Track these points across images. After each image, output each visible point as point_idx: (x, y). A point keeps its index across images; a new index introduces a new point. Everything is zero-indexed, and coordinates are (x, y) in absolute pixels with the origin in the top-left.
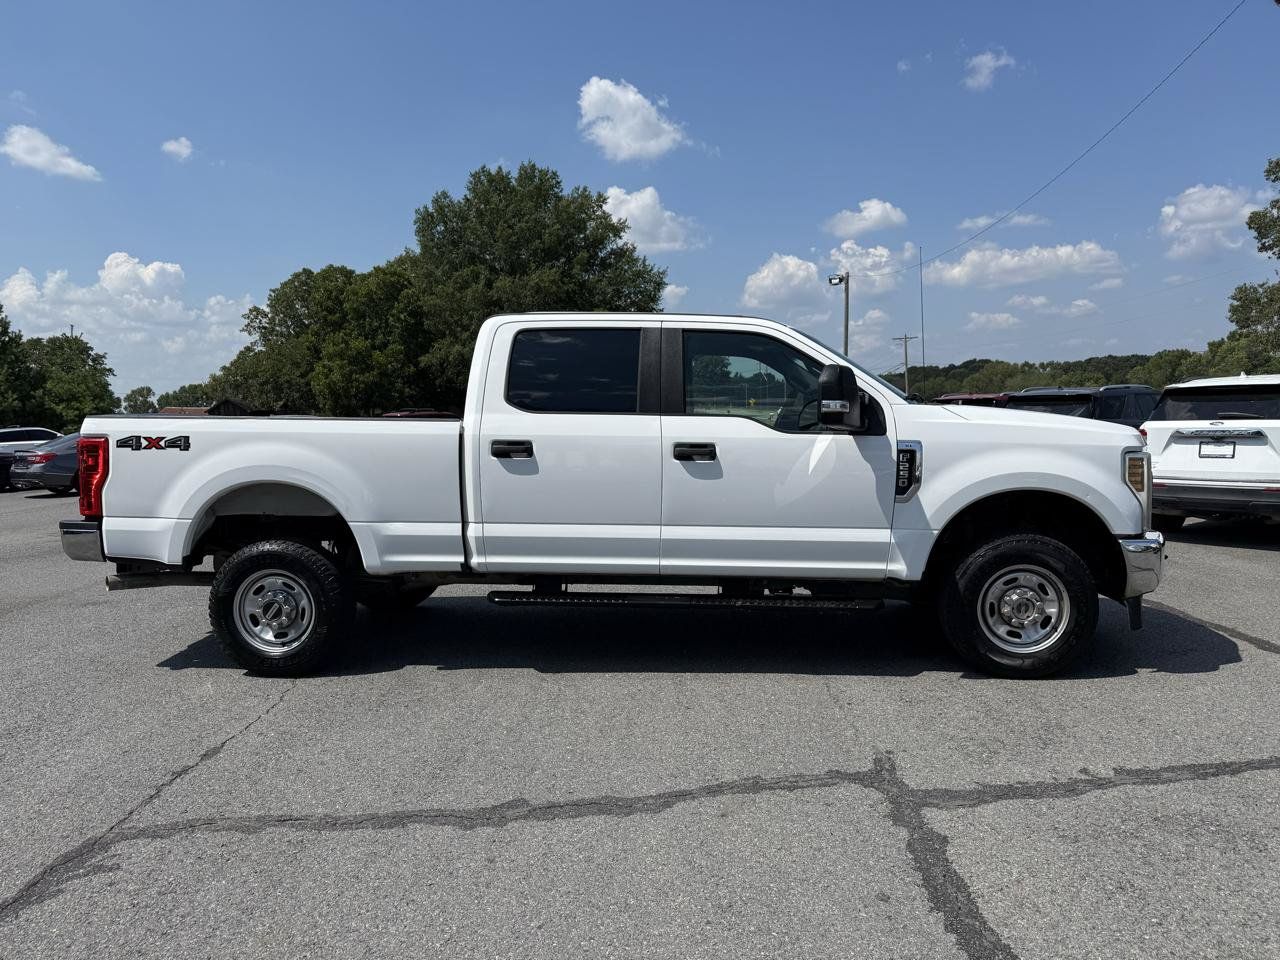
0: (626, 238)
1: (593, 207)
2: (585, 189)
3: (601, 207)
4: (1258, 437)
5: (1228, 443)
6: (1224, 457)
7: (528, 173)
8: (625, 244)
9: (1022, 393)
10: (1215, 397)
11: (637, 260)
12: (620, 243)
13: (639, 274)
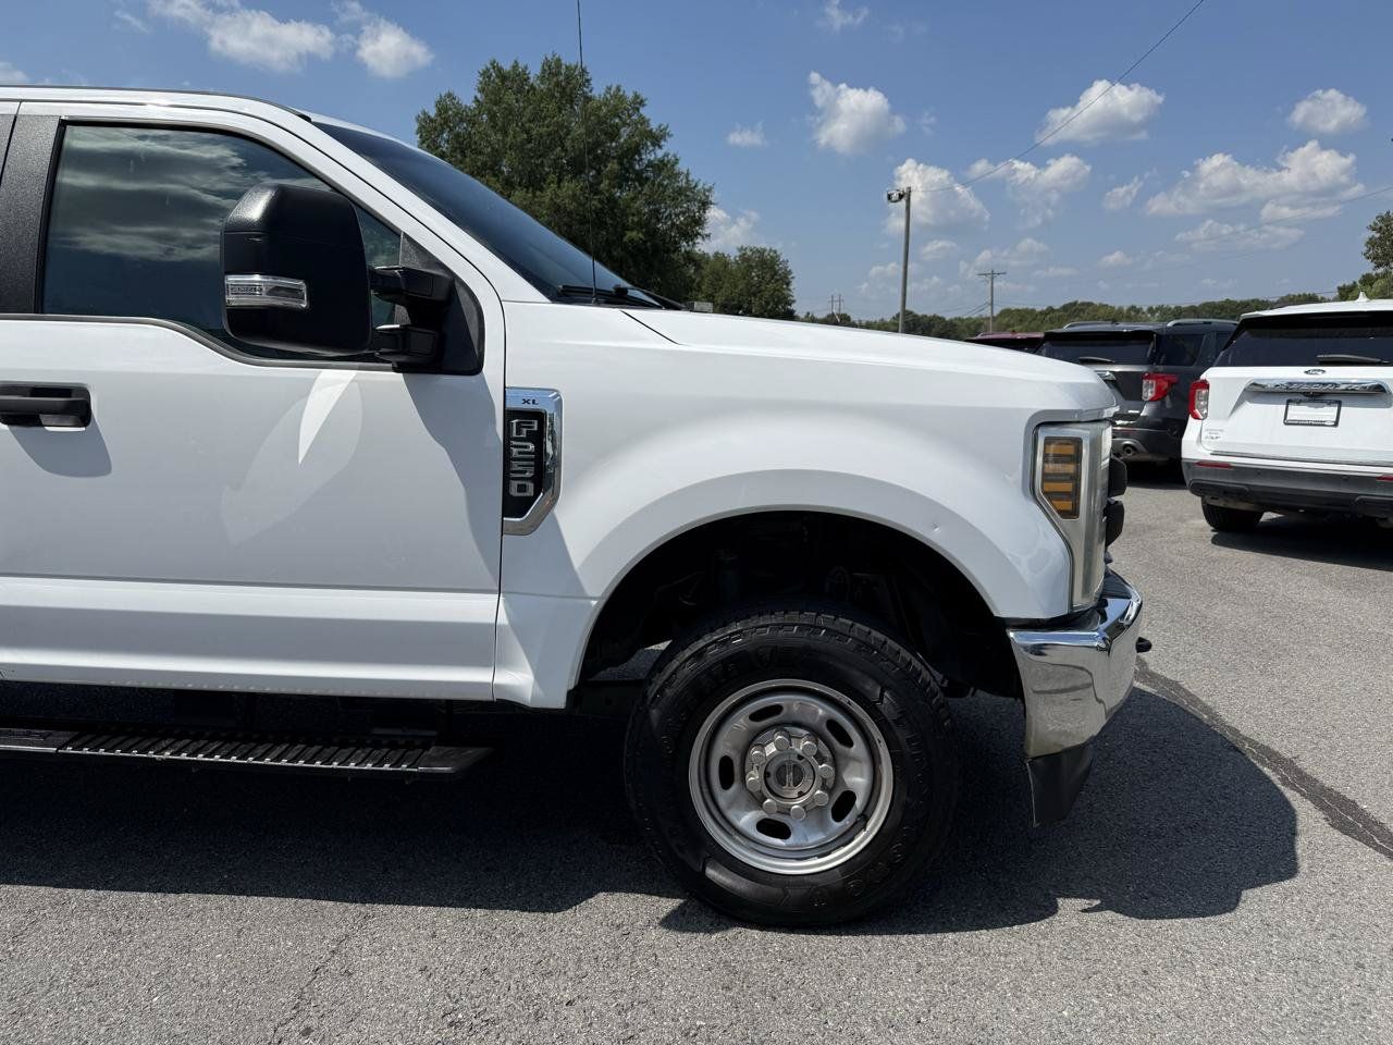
0: (668, 148)
1: (628, 110)
2: (618, 89)
3: (638, 109)
4: (1375, 393)
5: (1330, 403)
6: (1321, 424)
7: (552, 69)
8: (666, 155)
9: (1066, 328)
10: (1315, 331)
11: (679, 174)
12: (660, 153)
13: (680, 191)
